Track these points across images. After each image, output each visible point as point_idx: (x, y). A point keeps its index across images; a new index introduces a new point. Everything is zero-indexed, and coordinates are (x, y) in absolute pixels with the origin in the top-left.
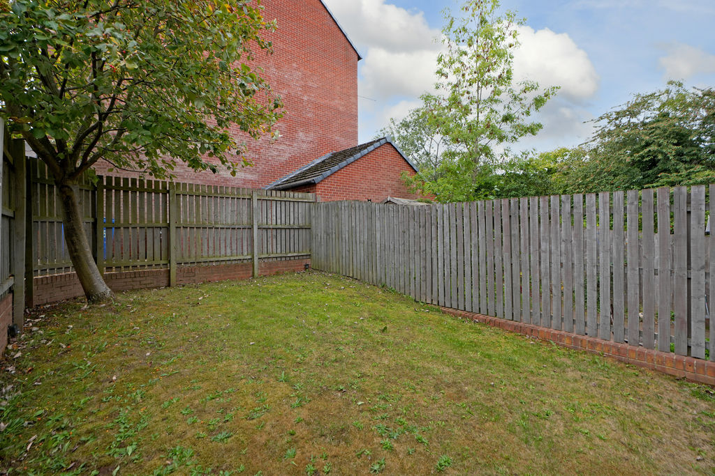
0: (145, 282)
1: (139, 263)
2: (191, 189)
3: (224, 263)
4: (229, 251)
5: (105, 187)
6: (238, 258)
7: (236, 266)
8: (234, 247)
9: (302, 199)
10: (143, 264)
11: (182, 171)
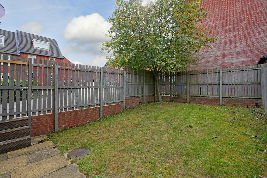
0: (181, 100)
1: (180, 95)
2: (195, 72)
3: (207, 98)
4: (209, 93)
5: (173, 75)
6: (213, 96)
7: (211, 99)
8: (211, 92)
9: (255, 68)
10: (181, 95)
11: (212, 64)
